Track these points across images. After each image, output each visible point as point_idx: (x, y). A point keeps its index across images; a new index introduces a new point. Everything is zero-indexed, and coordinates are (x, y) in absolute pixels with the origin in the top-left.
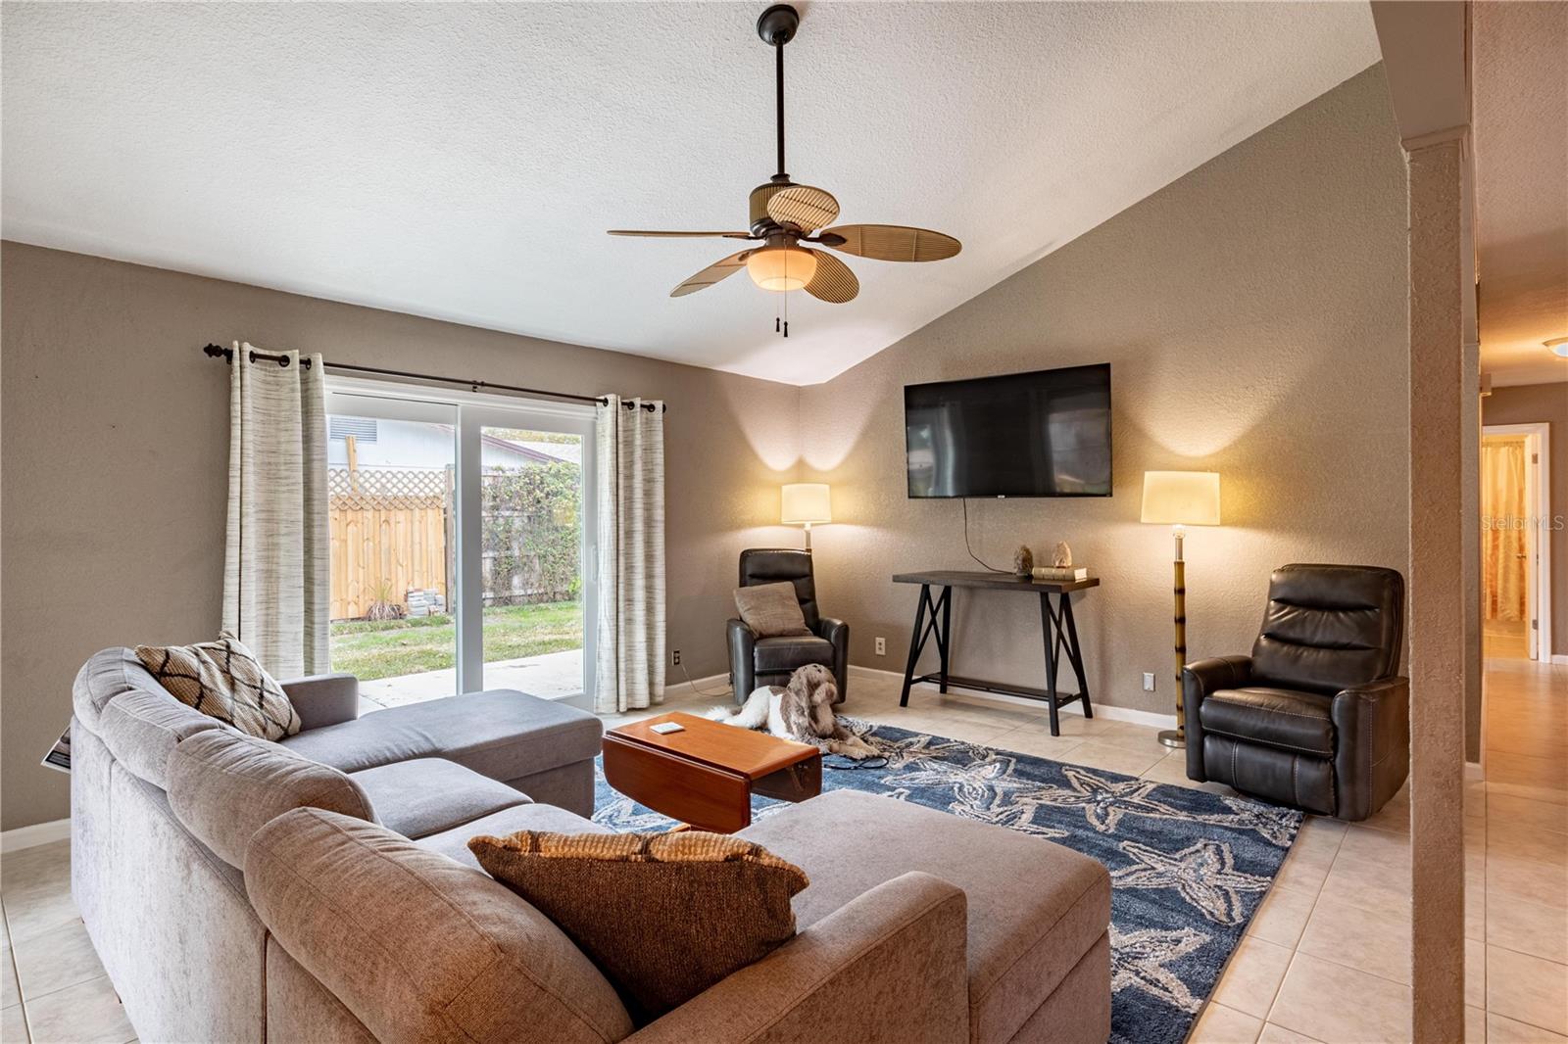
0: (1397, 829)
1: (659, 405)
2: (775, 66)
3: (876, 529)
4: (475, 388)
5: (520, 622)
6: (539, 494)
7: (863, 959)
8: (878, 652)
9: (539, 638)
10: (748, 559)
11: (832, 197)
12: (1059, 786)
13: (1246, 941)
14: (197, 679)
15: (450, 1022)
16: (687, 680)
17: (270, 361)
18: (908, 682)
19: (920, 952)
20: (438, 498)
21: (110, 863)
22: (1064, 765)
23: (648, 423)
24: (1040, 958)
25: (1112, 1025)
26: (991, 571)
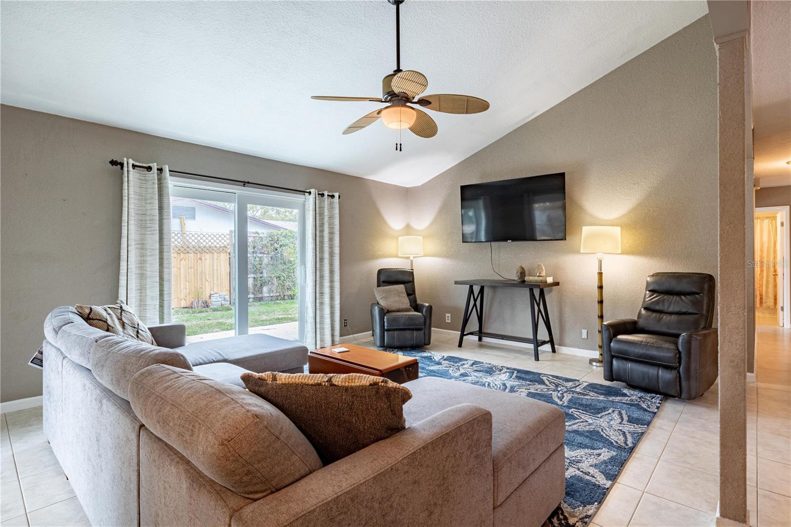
0: (711, 404)
1: (336, 195)
2: (395, 16)
3: (446, 259)
4: (244, 184)
5: (267, 309)
6: (276, 245)
7: (439, 438)
8: (447, 321)
9: (277, 317)
10: (382, 273)
11: (424, 76)
12: (539, 384)
13: (634, 455)
14: (106, 322)
15: (231, 449)
16: (351, 334)
17: (141, 169)
18: (462, 335)
19: (468, 439)
20: (226, 247)
21: (62, 409)
22: (541, 374)
23: (331, 204)
24: (529, 451)
25: (566, 493)
26: (504, 279)
